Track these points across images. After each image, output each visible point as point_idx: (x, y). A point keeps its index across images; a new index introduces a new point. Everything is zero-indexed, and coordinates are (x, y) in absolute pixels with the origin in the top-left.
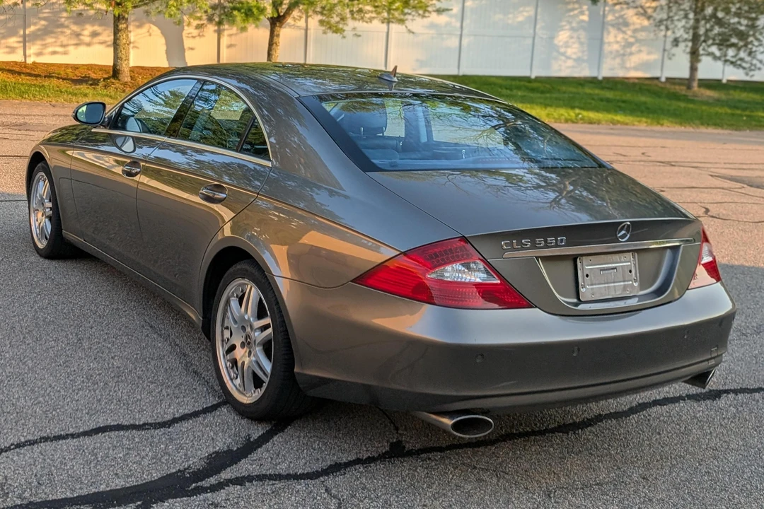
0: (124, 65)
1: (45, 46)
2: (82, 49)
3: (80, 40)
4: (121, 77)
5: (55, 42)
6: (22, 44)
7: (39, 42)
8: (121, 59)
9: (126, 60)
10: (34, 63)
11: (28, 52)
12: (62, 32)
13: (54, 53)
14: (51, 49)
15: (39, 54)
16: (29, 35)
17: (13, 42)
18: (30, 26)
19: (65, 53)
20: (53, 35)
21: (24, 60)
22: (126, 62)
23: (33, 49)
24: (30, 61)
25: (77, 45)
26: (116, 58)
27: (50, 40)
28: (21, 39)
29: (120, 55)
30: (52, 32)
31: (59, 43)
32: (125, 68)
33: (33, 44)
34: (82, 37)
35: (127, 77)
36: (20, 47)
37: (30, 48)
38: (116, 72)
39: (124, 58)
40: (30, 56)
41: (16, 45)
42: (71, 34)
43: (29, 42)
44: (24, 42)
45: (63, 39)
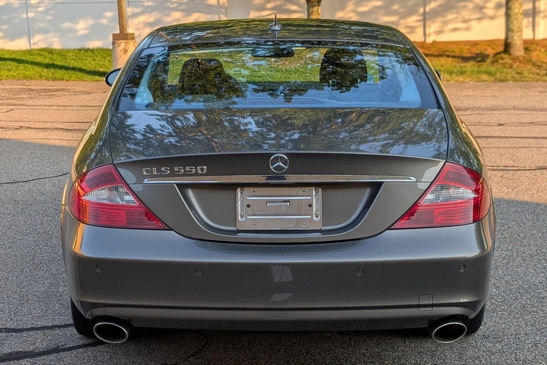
0: (516, 38)
1: (446, 23)
2: (486, 23)
3: (484, 13)
4: (512, 51)
5: (457, 18)
6: (422, 23)
7: (440, 19)
8: (512, 31)
9: (517, 32)
10: (434, 42)
11: (428, 31)
12: (464, 7)
13: (455, 30)
14: (452, 26)
15: (440, 32)
16: (429, 12)
17: (414, 21)
18: (430, 3)
19: (467, 29)
20: (454, 10)
21: (423, 40)
22: (518, 34)
23: (433, 28)
24: (429, 40)
25: (480, 19)
26: (508, 30)
27: (451, 16)
28: (421, 18)
29: (511, 27)
30: (454, 7)
31: (460, 19)
32: (517, 41)
33: (434, 22)
34: (485, 11)
35: (520, 50)
36: (420, 26)
37: (430, 27)
38: (507, 46)
39: (516, 29)
40: (430, 35)
41: (415, 24)
42: (474, 8)
43: (429, 19)
44: (424, 21)
45: (465, 14)
